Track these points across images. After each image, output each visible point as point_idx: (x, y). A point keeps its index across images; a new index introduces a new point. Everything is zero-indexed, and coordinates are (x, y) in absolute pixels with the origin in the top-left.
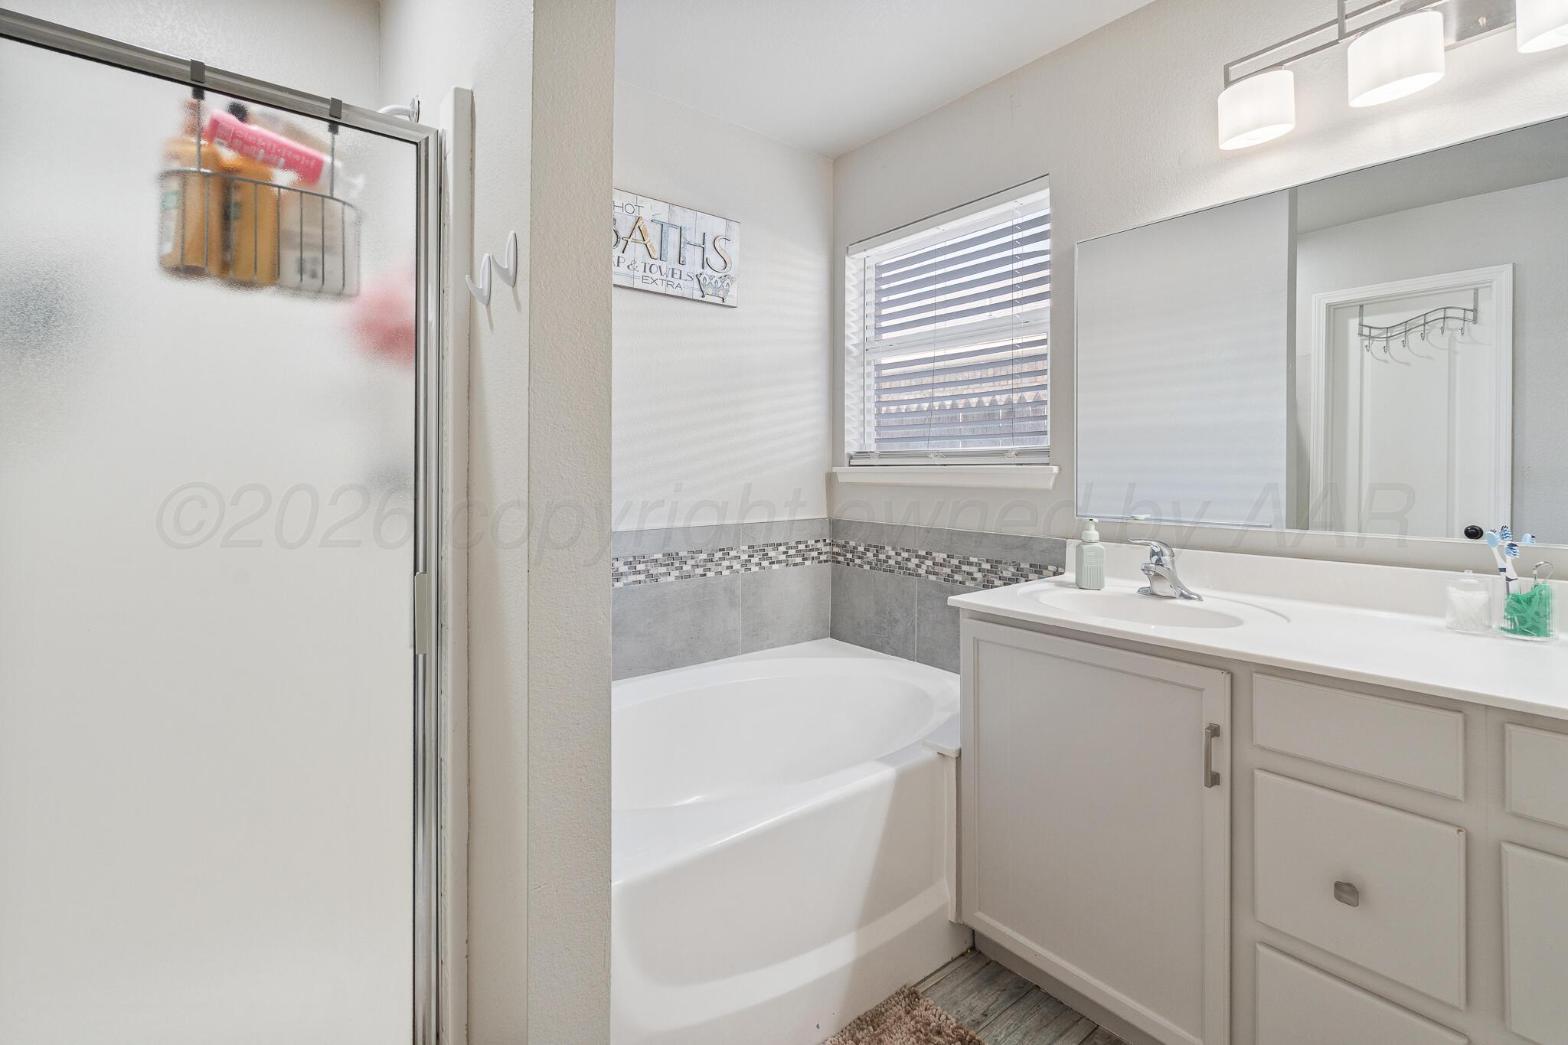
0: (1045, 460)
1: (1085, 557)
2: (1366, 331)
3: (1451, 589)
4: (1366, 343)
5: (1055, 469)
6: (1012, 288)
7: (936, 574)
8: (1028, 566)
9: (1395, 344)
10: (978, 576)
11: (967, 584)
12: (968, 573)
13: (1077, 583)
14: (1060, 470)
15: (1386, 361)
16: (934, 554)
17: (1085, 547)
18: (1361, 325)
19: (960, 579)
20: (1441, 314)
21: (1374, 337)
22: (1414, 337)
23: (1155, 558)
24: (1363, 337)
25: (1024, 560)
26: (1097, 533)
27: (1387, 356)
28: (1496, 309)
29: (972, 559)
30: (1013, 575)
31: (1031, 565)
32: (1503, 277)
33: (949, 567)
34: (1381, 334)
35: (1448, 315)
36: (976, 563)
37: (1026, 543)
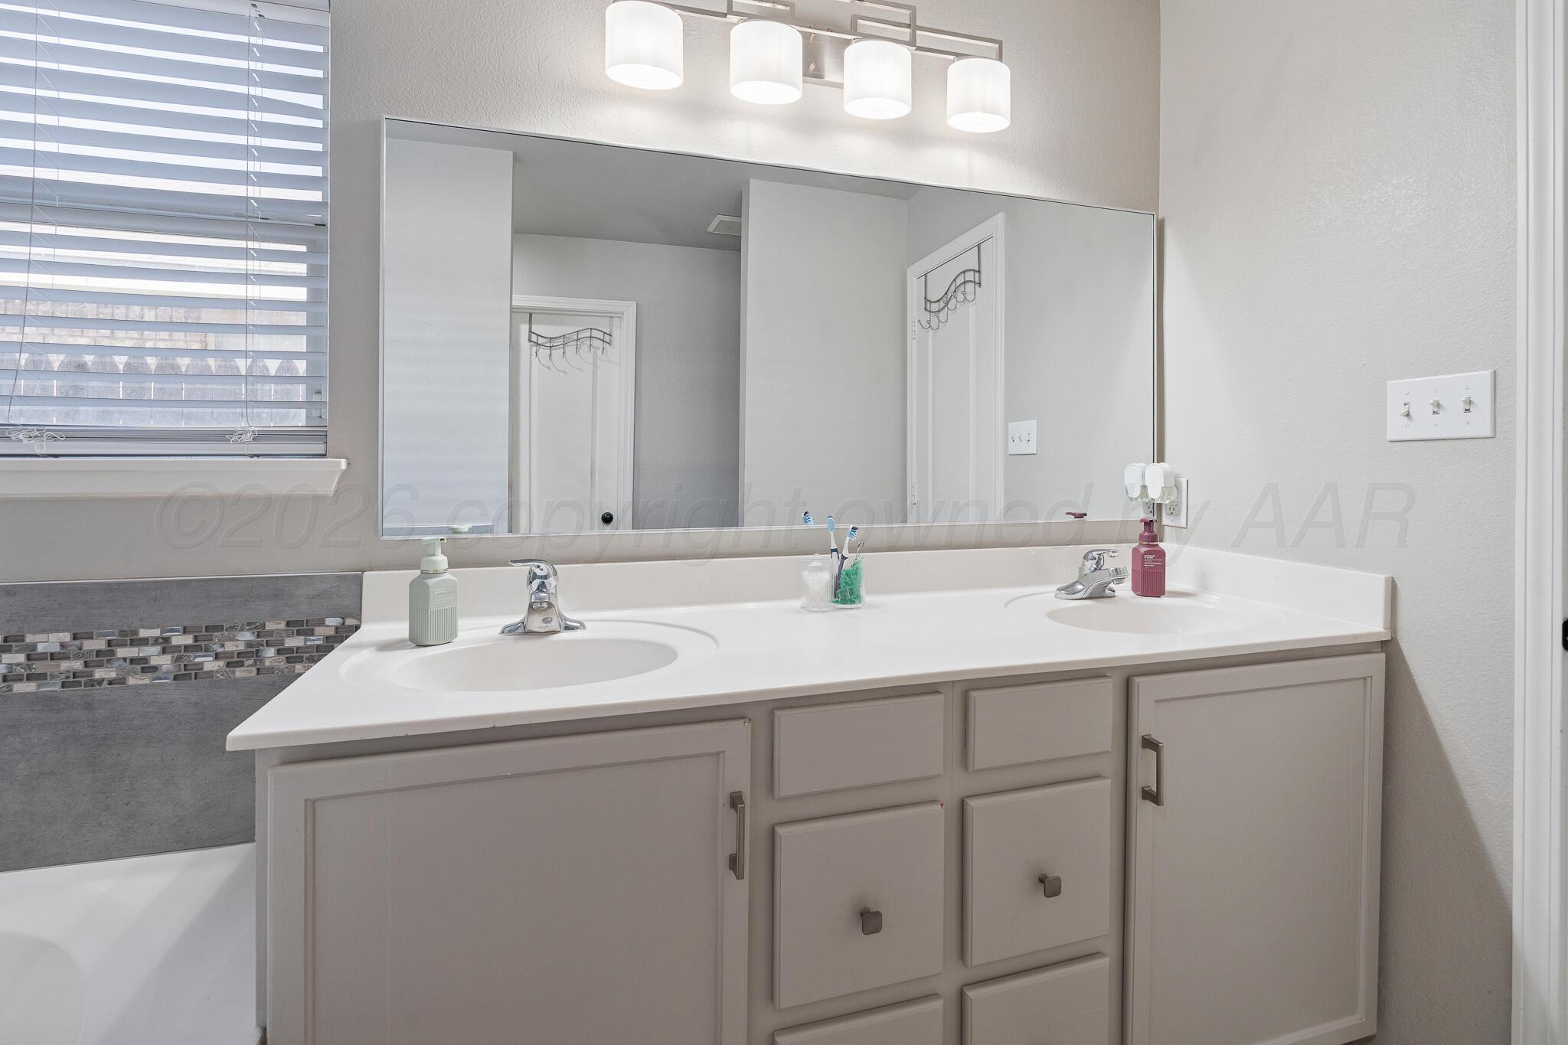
0: (319, 448)
1: (431, 596)
2: (534, 338)
3: (805, 573)
4: (534, 349)
5: (343, 462)
6: (245, 152)
7: (40, 677)
8: (282, 626)
9: (557, 353)
10: (165, 662)
11: (131, 681)
12: (133, 661)
13: (412, 638)
14: (349, 464)
15: (549, 368)
16: (29, 639)
17: (431, 582)
18: (530, 331)
19: (113, 675)
20: (588, 334)
21: (540, 345)
22: (570, 349)
23: (536, 583)
24: (532, 343)
25: (274, 616)
26: (445, 558)
27: (550, 364)
28: (624, 335)
29: (143, 633)
30: (249, 644)
31: (288, 624)
32: (629, 310)
33: (77, 657)
34: (546, 343)
35: (593, 335)
36: (157, 639)
37: (276, 589)
